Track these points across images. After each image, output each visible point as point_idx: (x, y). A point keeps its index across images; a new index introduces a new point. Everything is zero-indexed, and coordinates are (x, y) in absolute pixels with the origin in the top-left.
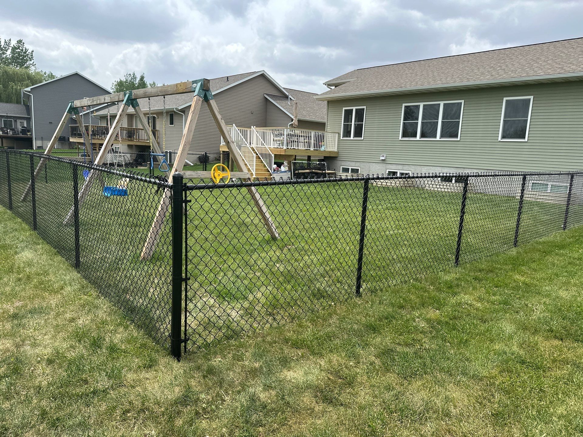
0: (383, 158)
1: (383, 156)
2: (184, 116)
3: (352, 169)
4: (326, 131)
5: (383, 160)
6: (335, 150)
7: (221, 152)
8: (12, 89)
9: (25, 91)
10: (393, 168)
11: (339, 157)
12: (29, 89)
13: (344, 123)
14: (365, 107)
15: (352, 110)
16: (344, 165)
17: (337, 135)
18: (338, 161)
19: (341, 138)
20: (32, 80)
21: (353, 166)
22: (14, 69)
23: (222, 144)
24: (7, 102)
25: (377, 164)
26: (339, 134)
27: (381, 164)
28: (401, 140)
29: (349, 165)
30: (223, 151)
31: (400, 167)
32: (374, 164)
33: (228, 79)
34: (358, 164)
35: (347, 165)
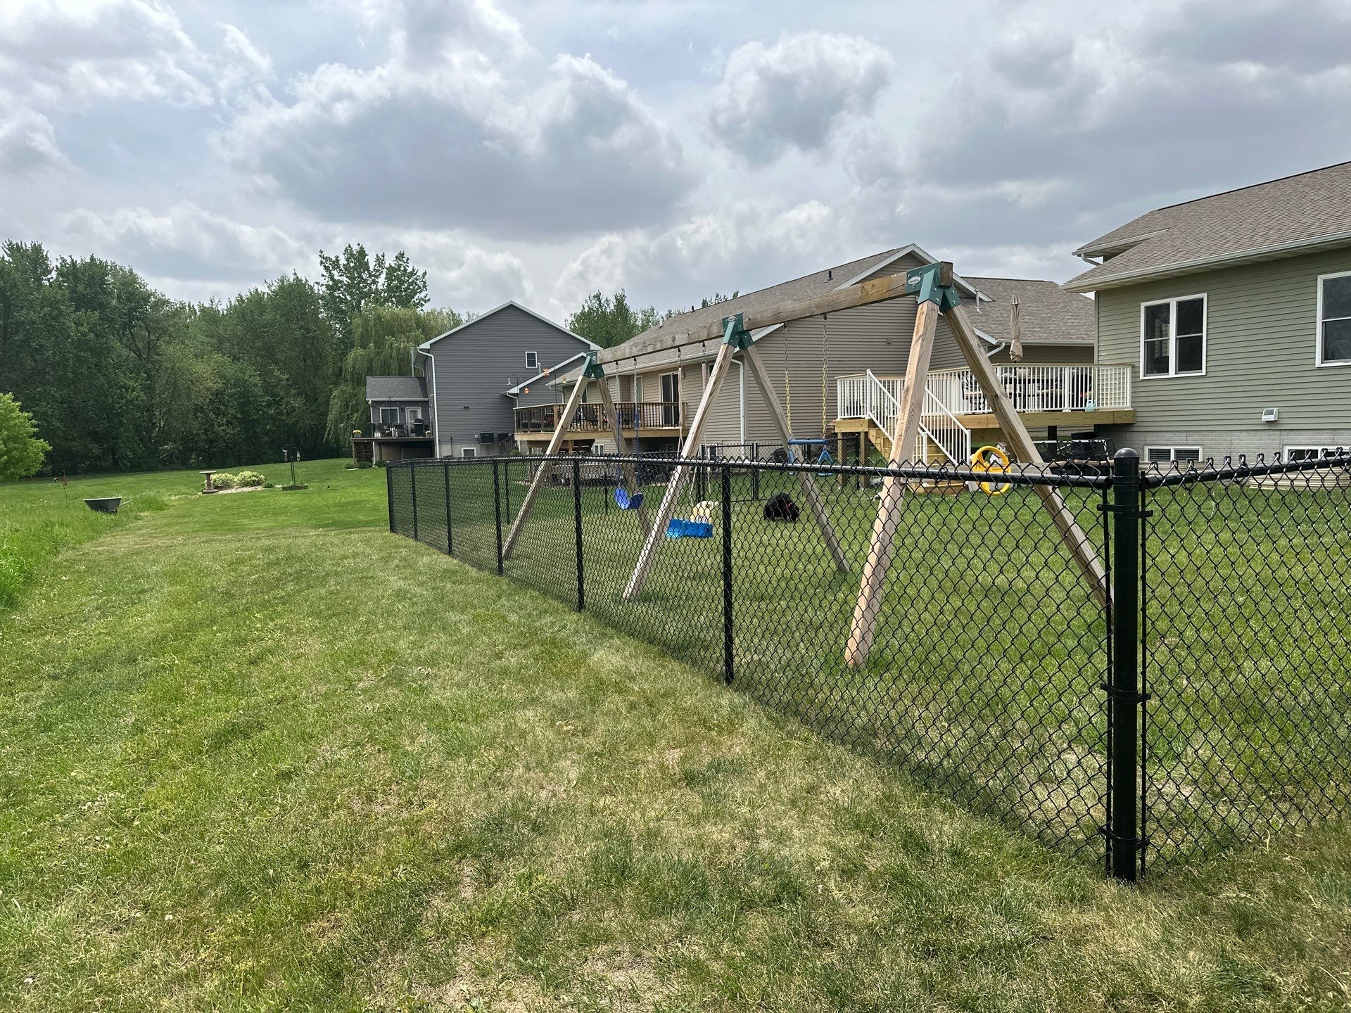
0: (1271, 418)
1: (1271, 413)
2: (741, 368)
3: (1177, 452)
4: (1096, 362)
5: (1269, 422)
6: (1127, 406)
7: (840, 436)
8: (391, 348)
9: (421, 350)
10: (1304, 442)
11: (1138, 424)
12: (426, 345)
13: (1146, 338)
14: (1204, 296)
15: (1168, 305)
16: (1154, 443)
17: (1129, 370)
18: (1135, 434)
19: (1142, 377)
20: (425, 327)
21: (1182, 442)
22: (392, 309)
23: (839, 417)
24: (382, 375)
25: (1252, 433)
26: (1134, 368)
27: (1266, 432)
28: (1320, 369)
29: (1168, 442)
30: (843, 434)
31: (1325, 437)
32: (1244, 433)
33: (830, 276)
34: (1196, 437)
35: (1165, 442)
